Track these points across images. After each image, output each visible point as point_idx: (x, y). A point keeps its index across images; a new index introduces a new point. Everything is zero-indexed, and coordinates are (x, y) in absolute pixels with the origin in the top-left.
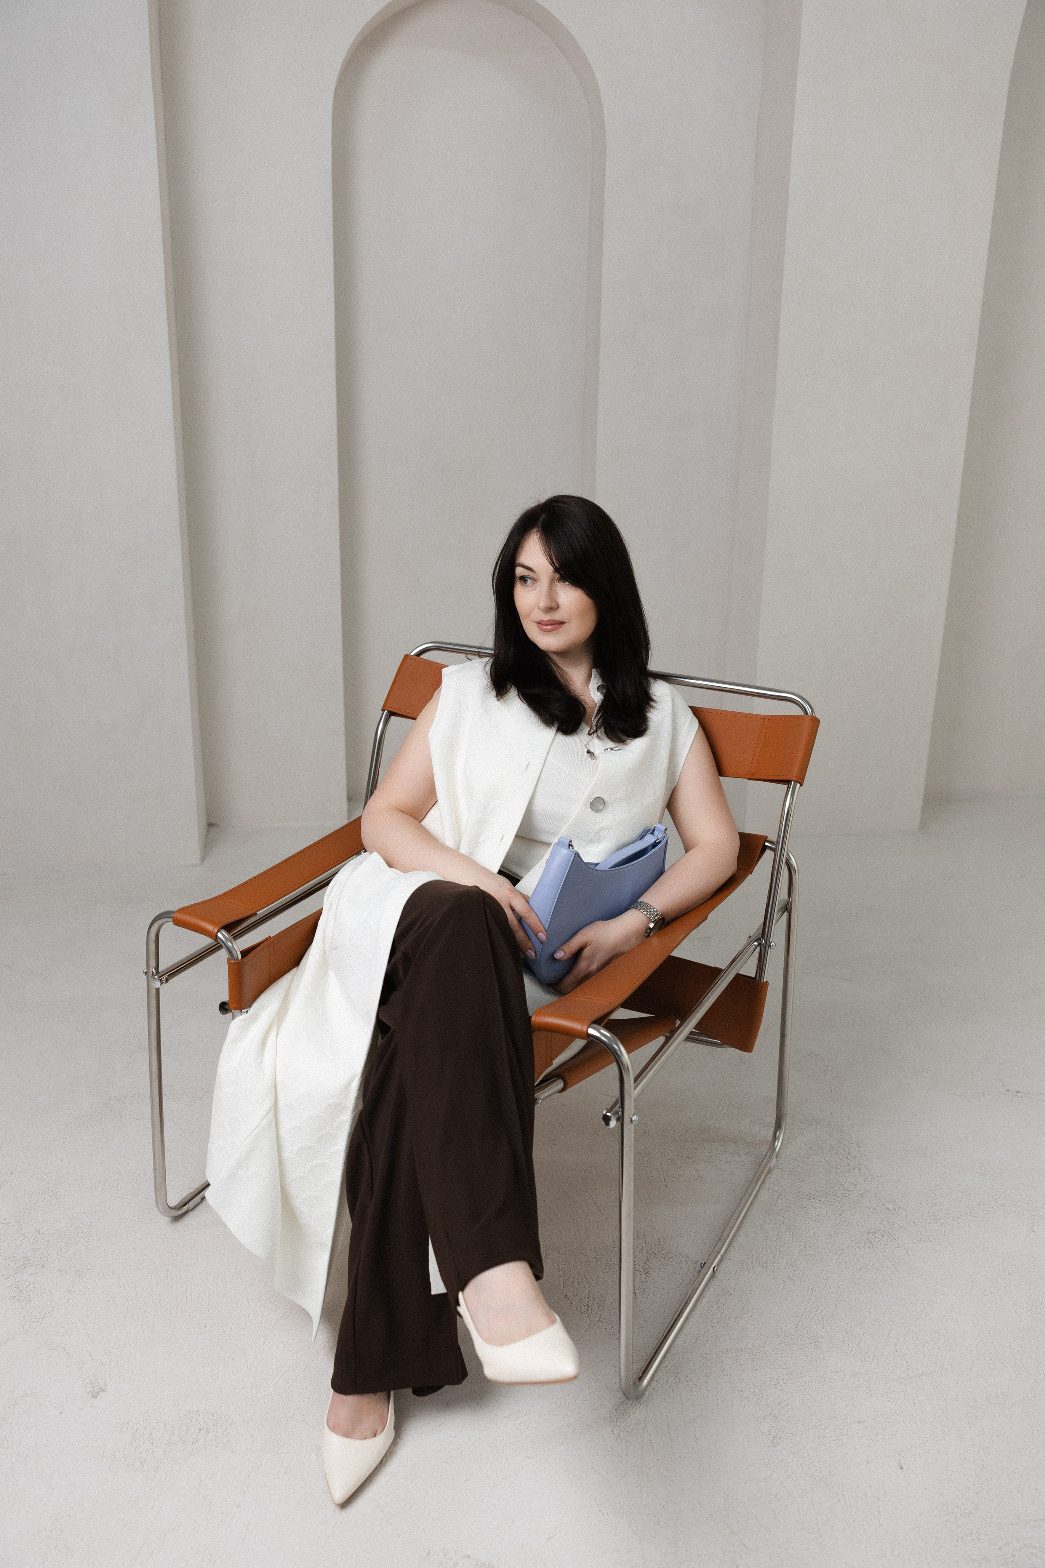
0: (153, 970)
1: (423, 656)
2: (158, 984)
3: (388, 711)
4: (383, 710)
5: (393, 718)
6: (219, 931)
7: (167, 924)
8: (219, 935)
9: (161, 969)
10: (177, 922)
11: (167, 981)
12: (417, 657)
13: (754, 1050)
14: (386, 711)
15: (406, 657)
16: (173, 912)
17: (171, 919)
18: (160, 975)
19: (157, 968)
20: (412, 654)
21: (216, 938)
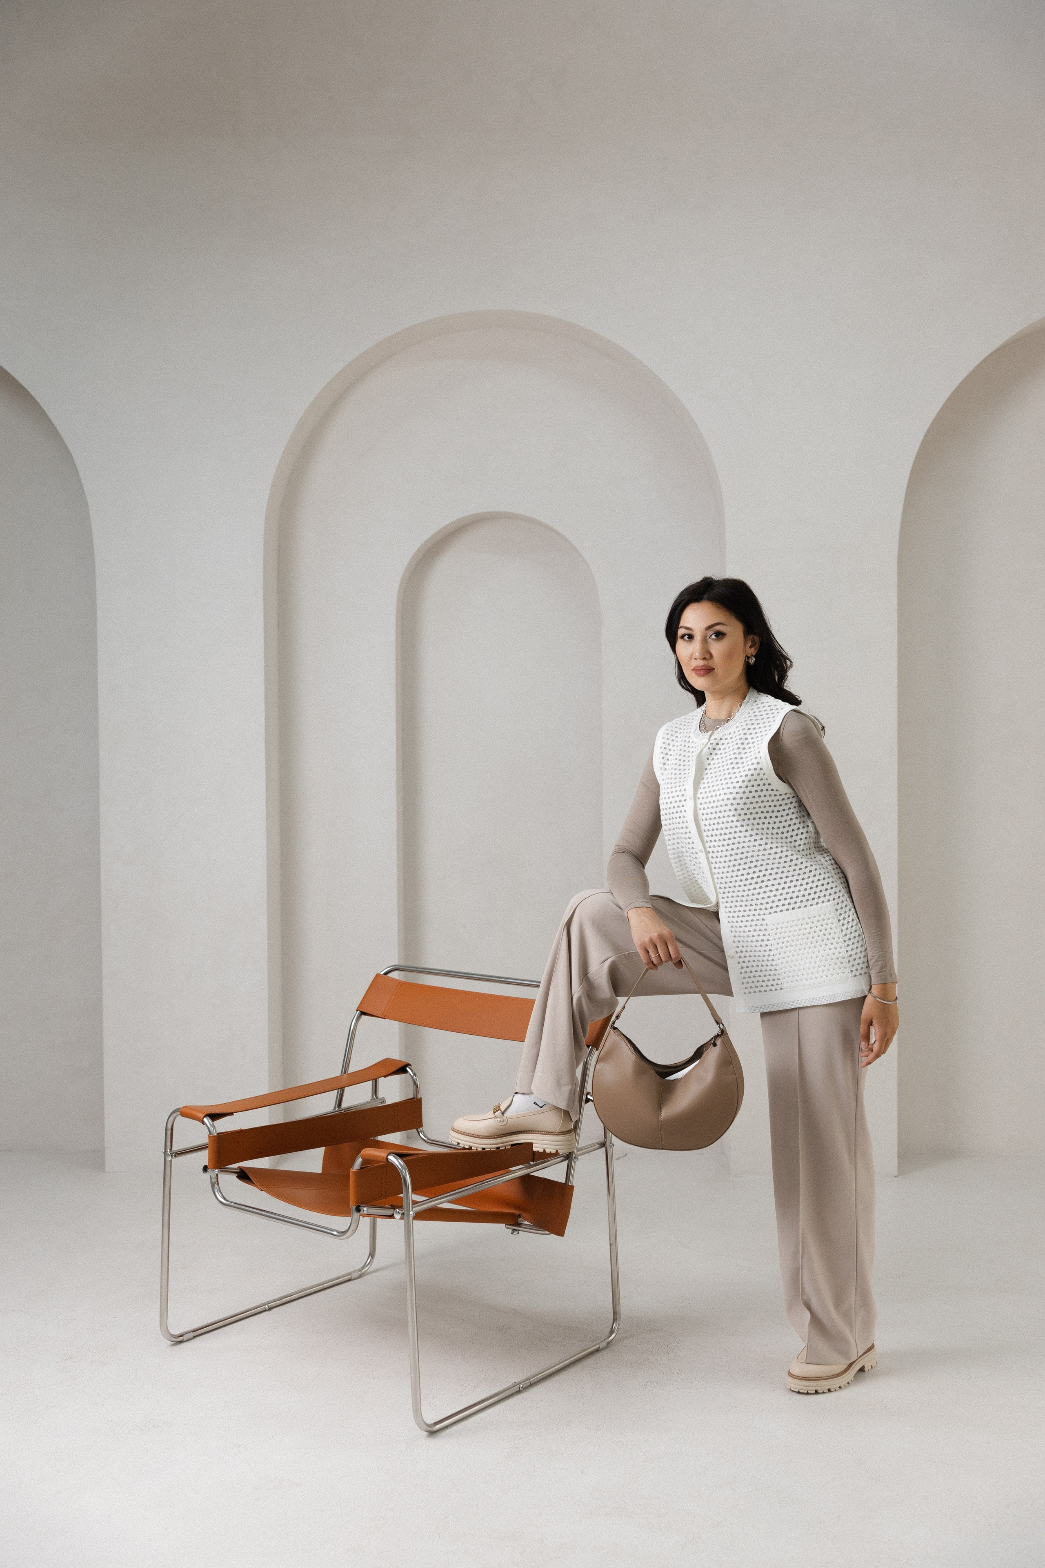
0: (169, 1151)
1: (389, 975)
2: (169, 1158)
3: (360, 1011)
4: (357, 1011)
5: (363, 1016)
6: (204, 1117)
7: (177, 1118)
8: (205, 1119)
9: (174, 1149)
10: (184, 1115)
11: (175, 1156)
12: (385, 976)
13: (565, 1235)
14: (358, 1012)
15: (378, 975)
16: (180, 1108)
17: (179, 1113)
18: (171, 1152)
19: (171, 1149)
20: (382, 973)
21: (203, 1122)
